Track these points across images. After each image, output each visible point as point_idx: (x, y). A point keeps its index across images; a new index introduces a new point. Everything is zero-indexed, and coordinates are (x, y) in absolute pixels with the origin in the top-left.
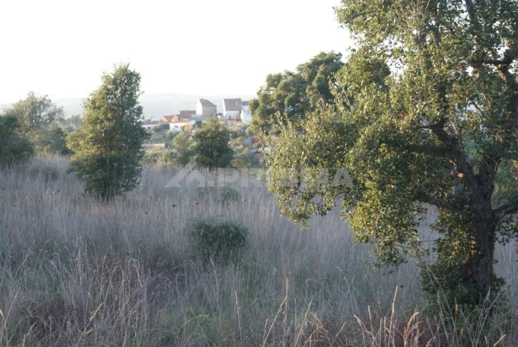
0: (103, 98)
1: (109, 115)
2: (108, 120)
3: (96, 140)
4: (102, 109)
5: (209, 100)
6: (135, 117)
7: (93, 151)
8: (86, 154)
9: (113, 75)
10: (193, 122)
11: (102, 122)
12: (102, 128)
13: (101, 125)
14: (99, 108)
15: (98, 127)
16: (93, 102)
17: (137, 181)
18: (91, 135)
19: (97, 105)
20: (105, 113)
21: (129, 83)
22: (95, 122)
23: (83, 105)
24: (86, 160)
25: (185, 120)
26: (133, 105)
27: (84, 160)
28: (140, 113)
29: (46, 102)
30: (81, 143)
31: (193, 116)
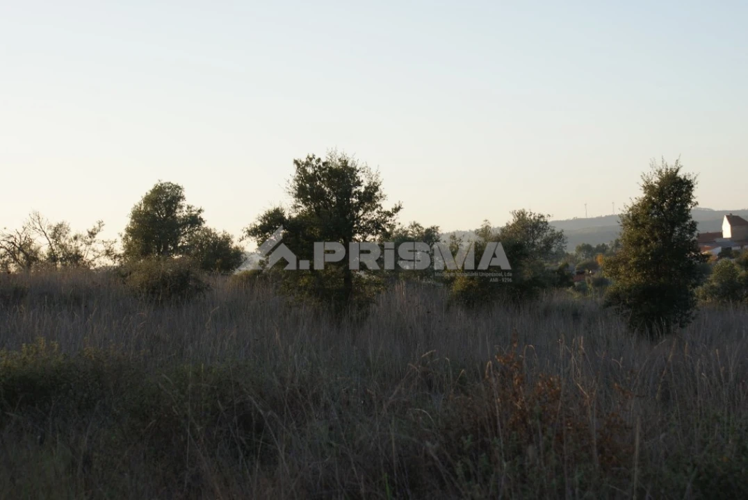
0: (648, 214)
1: (656, 234)
2: (655, 239)
3: (640, 266)
4: (648, 227)
5: (740, 216)
6: (688, 236)
7: (637, 279)
8: (627, 283)
9: (659, 184)
10: (719, 250)
11: (647, 242)
12: (648, 251)
13: (646, 246)
14: (643, 225)
15: (643, 249)
16: (635, 218)
17: (693, 315)
18: (633, 260)
19: (640, 221)
20: (651, 232)
21: (680, 193)
22: (637, 243)
23: (621, 223)
24: (629, 291)
25: (706, 246)
26: (685, 220)
27: (626, 291)
28: (694, 231)
29: (541, 225)
30: (622, 269)
31: (718, 240)
